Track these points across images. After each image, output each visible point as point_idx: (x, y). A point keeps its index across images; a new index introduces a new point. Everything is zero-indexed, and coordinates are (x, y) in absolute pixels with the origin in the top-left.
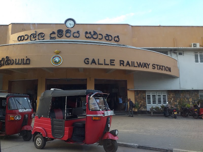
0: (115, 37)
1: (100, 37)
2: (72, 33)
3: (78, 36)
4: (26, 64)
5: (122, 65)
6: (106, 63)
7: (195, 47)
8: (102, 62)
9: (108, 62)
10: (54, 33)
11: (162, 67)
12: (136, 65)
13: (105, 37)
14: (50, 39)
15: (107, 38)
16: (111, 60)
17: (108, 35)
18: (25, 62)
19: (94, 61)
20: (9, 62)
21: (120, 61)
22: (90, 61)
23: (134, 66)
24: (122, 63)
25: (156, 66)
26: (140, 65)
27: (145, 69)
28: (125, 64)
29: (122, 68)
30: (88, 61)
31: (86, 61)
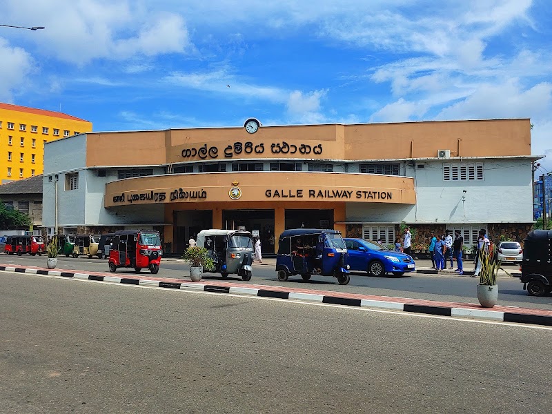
0: (315, 147)
1: (292, 149)
2: (254, 147)
3: (261, 150)
4: (202, 197)
5: (312, 196)
6: (292, 194)
7: (442, 156)
8: (286, 193)
9: (294, 193)
10: (230, 147)
11: (373, 195)
12: (331, 194)
13: (300, 149)
14: (226, 157)
15: (303, 150)
16: (298, 191)
17: (304, 146)
18: (200, 195)
19: (277, 193)
20: (183, 195)
21: (310, 191)
22: (273, 193)
23: (328, 197)
24: (312, 193)
25: (362, 194)
26: (337, 194)
27: (344, 199)
28: (316, 194)
29: (312, 199)
30: (270, 194)
31: (268, 194)
